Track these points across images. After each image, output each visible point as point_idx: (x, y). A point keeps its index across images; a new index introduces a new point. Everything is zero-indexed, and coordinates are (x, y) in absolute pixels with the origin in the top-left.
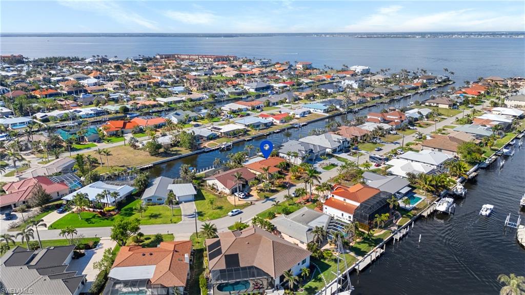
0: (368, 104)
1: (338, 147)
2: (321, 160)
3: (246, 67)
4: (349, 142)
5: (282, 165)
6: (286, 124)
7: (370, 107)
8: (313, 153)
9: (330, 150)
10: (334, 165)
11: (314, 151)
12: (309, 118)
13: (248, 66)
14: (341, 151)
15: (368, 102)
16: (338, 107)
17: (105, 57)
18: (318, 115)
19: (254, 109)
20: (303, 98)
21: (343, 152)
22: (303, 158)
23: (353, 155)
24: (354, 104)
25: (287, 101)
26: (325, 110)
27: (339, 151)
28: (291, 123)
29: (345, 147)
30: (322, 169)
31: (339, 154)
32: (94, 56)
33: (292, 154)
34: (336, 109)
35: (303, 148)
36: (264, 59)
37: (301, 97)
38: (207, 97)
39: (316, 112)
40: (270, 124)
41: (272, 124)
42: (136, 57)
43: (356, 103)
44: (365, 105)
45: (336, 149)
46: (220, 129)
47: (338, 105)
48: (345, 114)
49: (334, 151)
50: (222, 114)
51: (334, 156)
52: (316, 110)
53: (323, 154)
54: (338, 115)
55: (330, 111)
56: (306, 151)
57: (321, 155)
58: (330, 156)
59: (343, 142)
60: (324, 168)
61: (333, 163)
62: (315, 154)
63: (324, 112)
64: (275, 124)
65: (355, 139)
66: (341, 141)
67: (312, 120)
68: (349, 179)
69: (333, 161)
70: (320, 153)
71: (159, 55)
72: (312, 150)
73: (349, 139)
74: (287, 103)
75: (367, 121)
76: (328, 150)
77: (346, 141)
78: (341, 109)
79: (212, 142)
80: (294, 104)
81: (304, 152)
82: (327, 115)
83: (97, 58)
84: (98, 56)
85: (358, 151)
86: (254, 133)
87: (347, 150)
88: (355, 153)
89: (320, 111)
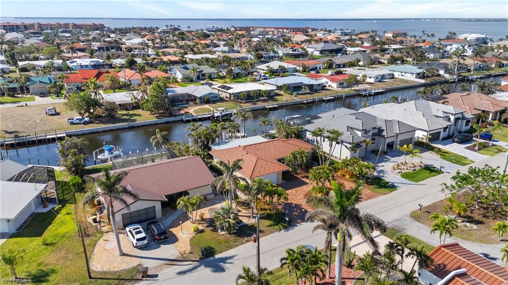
0: (492, 72)
1: (445, 129)
2: (400, 154)
3: (321, 35)
4: (468, 122)
5: (296, 158)
6: (347, 90)
7: (496, 76)
8: (383, 137)
9: (425, 134)
10: (431, 170)
11: (384, 133)
12: (389, 84)
13: (324, 35)
14: (449, 138)
15: (492, 69)
16: (442, 72)
17: (178, 27)
18: (406, 81)
19: (305, 71)
20: (385, 62)
21: (454, 142)
22: (355, 146)
23: (479, 149)
24: (469, 71)
25: (361, 63)
26: (418, 74)
27: (444, 139)
28: (356, 88)
29: (460, 132)
30: (399, 176)
31: (444, 145)
32: (167, 26)
33: (327, 134)
34: (439, 75)
35: (358, 124)
36: (347, 30)
37: (383, 61)
38: (252, 57)
39: (403, 77)
40: (320, 87)
41: (323, 87)
42: (210, 28)
43: (472, 69)
44: (486, 73)
45: (440, 132)
46: (230, 88)
47: (441, 68)
48: (454, 82)
49: (435, 137)
50: (255, 73)
51: (432, 149)
52: (403, 74)
53: (408, 142)
54: (441, 83)
55: (428, 77)
56: (365, 131)
57: (402, 143)
58: (422, 146)
59: (457, 120)
60: (405, 176)
61: (429, 163)
62: (388, 141)
63: (416, 78)
64: (327, 88)
65: (481, 117)
66: (452, 118)
67: (395, 86)
68: (477, 217)
69: (430, 158)
70: (401, 138)
71: (233, 27)
72: (380, 131)
73: (469, 116)
74: (359, 66)
75: (501, 90)
76: (420, 135)
77: (463, 118)
78: (447, 76)
79: (207, 106)
80: (368, 67)
81: (359, 134)
82: (423, 81)
83: (169, 28)
84: (171, 26)
85: (491, 143)
86: (286, 98)
87: (465, 138)
88: (483, 147)
89: (409, 75)
